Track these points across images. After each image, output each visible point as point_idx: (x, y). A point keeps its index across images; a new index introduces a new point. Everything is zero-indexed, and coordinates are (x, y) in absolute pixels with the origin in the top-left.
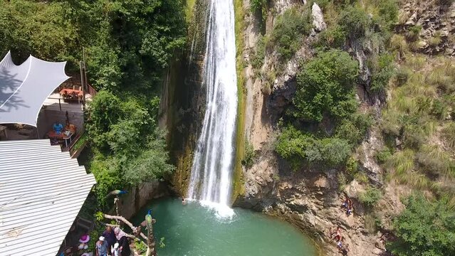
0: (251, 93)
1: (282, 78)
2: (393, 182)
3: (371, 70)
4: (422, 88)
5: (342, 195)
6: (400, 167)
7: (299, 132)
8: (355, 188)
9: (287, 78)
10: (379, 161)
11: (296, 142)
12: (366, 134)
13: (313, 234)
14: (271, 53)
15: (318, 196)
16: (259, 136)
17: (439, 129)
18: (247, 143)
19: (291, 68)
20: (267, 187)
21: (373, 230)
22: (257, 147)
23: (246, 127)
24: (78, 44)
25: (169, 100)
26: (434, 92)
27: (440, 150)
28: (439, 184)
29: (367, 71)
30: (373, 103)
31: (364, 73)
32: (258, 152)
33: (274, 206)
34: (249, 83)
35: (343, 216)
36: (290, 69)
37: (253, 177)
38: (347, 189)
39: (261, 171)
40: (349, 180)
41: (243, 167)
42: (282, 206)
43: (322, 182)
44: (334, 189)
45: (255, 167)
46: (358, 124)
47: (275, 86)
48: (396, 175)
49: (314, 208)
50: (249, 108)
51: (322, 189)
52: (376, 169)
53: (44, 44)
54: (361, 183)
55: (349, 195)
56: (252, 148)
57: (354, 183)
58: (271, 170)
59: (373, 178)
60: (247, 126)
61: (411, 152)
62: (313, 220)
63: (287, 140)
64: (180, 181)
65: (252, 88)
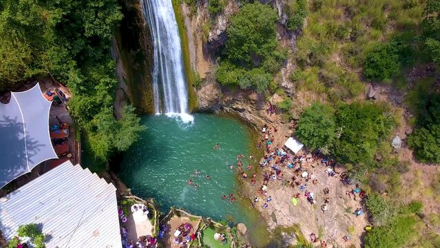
0: (191, 31)
1: (214, 31)
2: (303, 89)
3: (289, 15)
4: (333, 10)
5: (268, 103)
6: (308, 80)
7: (234, 66)
8: (276, 99)
9: (219, 32)
10: (292, 80)
11: (231, 76)
12: (284, 62)
13: (249, 125)
14: (203, 5)
15: (252, 104)
16: (203, 68)
17: (340, 46)
18: (194, 73)
19: (221, 22)
20: (215, 102)
21: (288, 121)
22: (203, 76)
23: (191, 61)
24: (34, 56)
25: (118, 46)
26: (342, 14)
27: (337, 65)
28: (332, 90)
29: (285, 16)
30: (290, 38)
31: (282, 19)
32: (204, 80)
33: (222, 109)
34: (187, 19)
35: (268, 116)
36: (220, 24)
37: (203, 95)
38: (271, 100)
39: (208, 92)
40: (272, 94)
41: (194, 88)
42: (228, 109)
43: (254, 96)
44: (262, 99)
45: (203, 89)
46: (277, 59)
47: (210, 38)
48: (305, 84)
49: (250, 110)
50: (191, 45)
51: (253, 100)
52: (290, 85)
53: (10, 72)
54: (280, 95)
55: (272, 104)
56: (199, 76)
57: (276, 96)
58: (216, 91)
59: (288, 91)
60: (192, 59)
61: (317, 69)
62: (248, 117)
63: (225, 72)
64: (147, 104)
65: (191, 26)
